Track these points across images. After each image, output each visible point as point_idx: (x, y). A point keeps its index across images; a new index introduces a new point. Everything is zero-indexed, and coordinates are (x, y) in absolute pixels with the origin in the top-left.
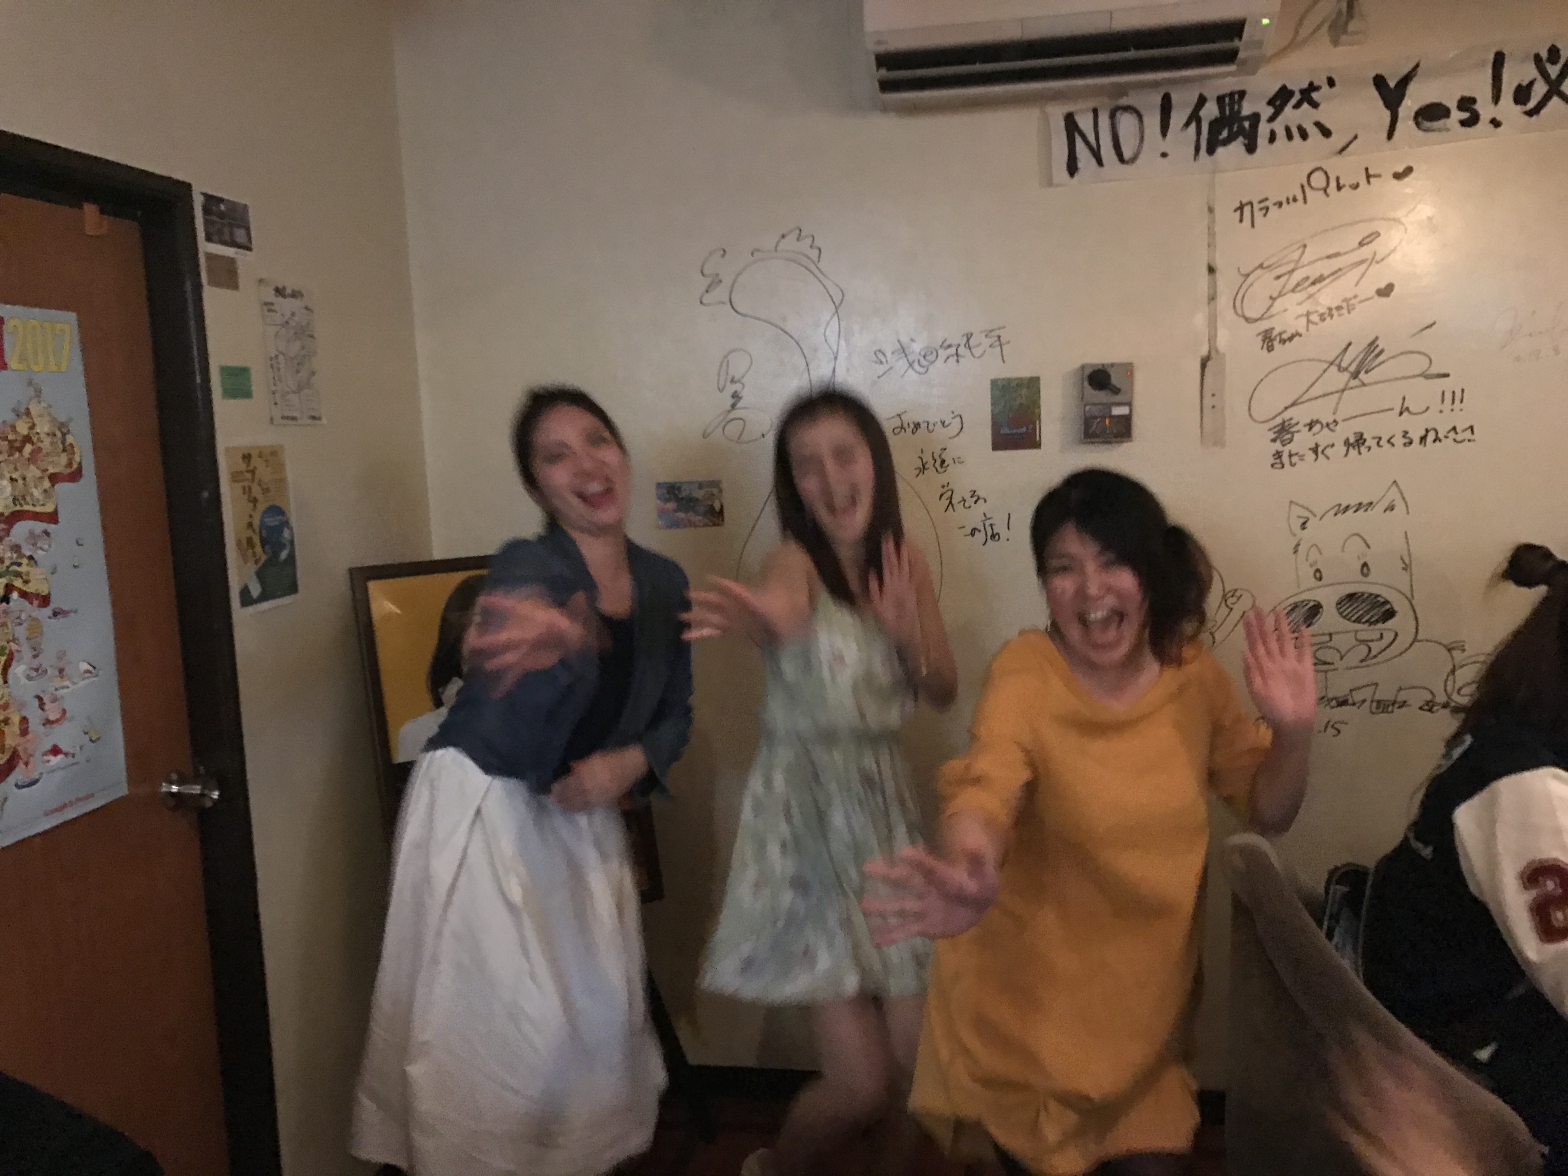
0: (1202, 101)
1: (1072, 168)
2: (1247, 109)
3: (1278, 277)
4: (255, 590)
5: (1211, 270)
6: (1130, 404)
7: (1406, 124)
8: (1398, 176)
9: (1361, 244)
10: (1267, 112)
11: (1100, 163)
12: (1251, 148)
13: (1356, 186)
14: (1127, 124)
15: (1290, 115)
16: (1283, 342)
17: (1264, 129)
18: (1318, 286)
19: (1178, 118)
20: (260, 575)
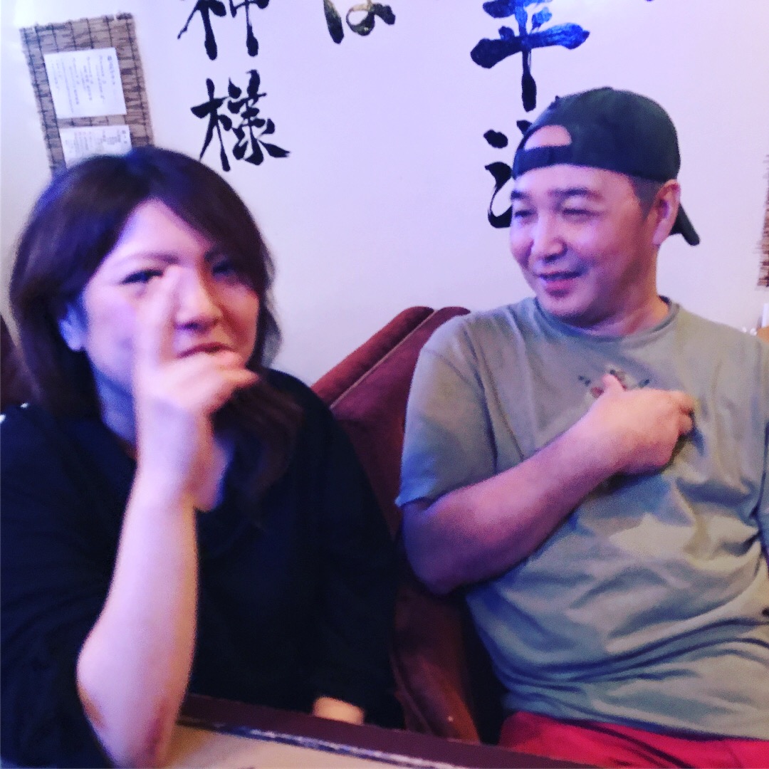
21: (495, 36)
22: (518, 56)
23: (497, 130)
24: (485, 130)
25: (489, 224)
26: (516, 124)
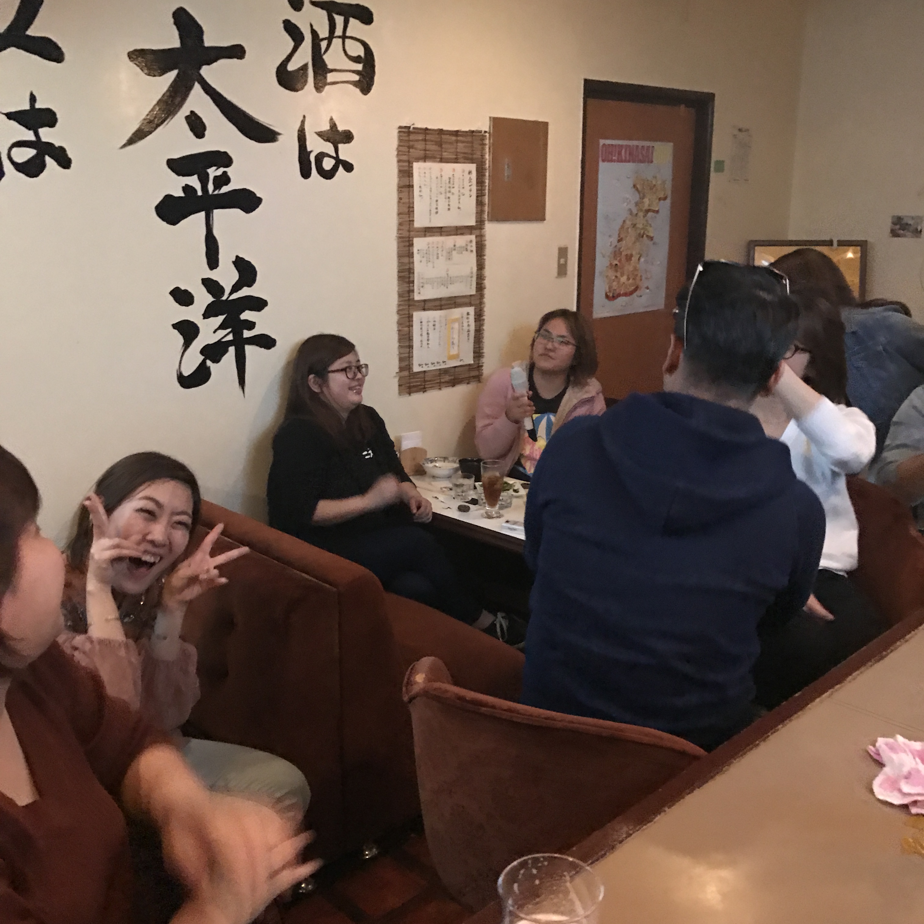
21: (180, 193)
22: (202, 215)
23: (183, 288)
24: (172, 288)
25: (178, 385)
26: (201, 282)
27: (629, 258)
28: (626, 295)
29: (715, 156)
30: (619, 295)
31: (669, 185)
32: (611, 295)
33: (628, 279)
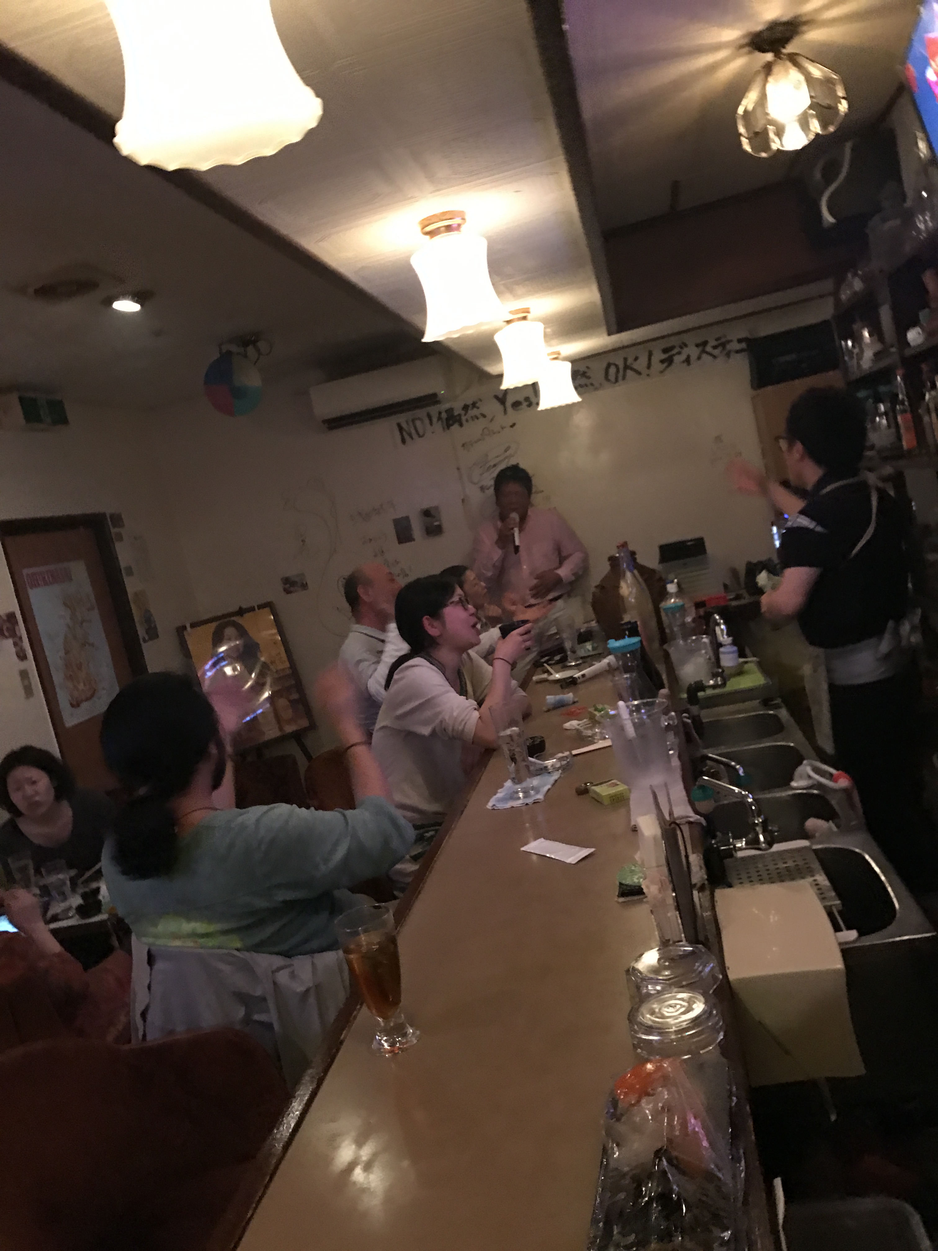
0: (440, 413)
1: (403, 441)
2: (456, 413)
3: (481, 467)
4: (147, 638)
5: (458, 469)
6: (440, 520)
7: (510, 409)
8: (512, 426)
9: (506, 451)
10: (463, 412)
11: (412, 438)
12: (461, 425)
13: (499, 432)
14: (418, 423)
15: (472, 412)
16: (488, 489)
17: (464, 418)
18: (494, 469)
19: (435, 420)
20: (147, 633)
27: (80, 667)
28: (87, 699)
29: (123, 564)
30: (82, 701)
31: (92, 598)
32: (75, 703)
33: (85, 685)
